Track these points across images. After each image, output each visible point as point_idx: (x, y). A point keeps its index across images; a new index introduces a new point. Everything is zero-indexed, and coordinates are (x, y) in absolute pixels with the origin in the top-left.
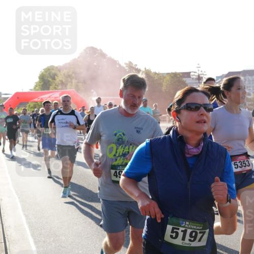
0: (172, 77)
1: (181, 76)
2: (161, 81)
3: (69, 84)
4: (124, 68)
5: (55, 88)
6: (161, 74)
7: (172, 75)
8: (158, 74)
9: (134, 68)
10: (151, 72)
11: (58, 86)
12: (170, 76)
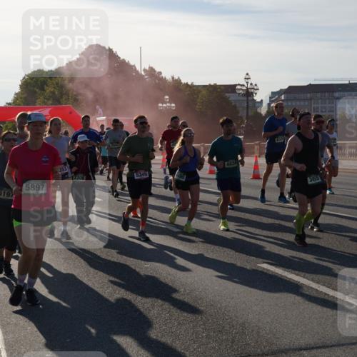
0: (210, 91)
1: (222, 91)
2: (196, 97)
3: (64, 97)
4: (143, 76)
6: (194, 86)
8: (191, 86)
9: (157, 77)
10: (181, 83)
11: (48, 99)
12: (208, 89)
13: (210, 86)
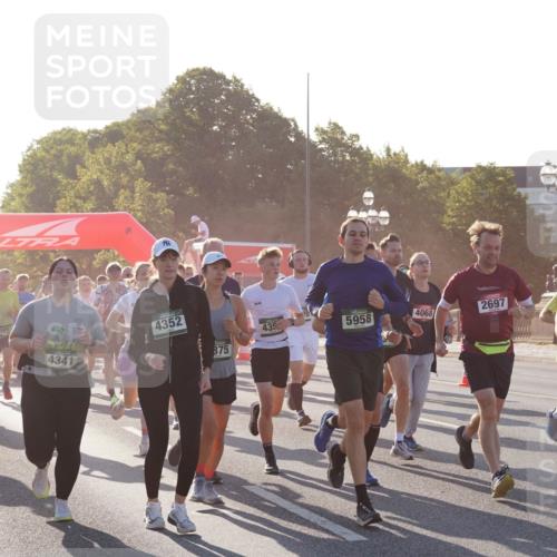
0: (478, 183)
1: (509, 181)
2: (442, 194)
3: (123, 194)
4: (313, 145)
5: (75, 207)
6: (440, 170)
7: (480, 177)
8: (430, 171)
9: (347, 147)
10: (406, 161)
11: (85, 199)
12: (472, 177)
13: (481, 168)
